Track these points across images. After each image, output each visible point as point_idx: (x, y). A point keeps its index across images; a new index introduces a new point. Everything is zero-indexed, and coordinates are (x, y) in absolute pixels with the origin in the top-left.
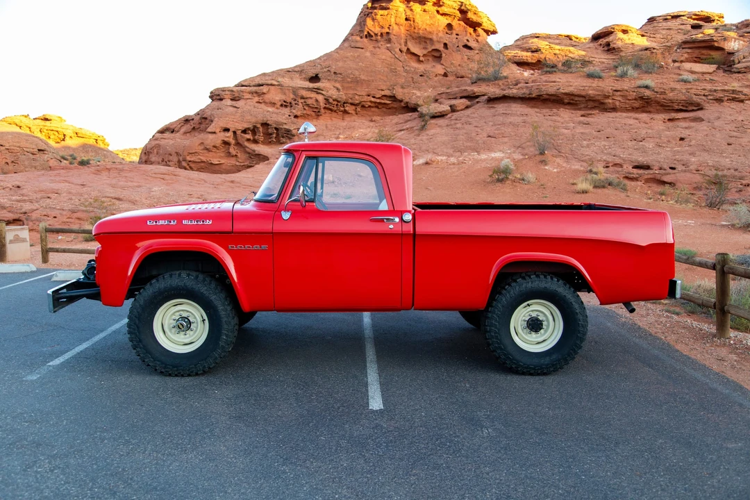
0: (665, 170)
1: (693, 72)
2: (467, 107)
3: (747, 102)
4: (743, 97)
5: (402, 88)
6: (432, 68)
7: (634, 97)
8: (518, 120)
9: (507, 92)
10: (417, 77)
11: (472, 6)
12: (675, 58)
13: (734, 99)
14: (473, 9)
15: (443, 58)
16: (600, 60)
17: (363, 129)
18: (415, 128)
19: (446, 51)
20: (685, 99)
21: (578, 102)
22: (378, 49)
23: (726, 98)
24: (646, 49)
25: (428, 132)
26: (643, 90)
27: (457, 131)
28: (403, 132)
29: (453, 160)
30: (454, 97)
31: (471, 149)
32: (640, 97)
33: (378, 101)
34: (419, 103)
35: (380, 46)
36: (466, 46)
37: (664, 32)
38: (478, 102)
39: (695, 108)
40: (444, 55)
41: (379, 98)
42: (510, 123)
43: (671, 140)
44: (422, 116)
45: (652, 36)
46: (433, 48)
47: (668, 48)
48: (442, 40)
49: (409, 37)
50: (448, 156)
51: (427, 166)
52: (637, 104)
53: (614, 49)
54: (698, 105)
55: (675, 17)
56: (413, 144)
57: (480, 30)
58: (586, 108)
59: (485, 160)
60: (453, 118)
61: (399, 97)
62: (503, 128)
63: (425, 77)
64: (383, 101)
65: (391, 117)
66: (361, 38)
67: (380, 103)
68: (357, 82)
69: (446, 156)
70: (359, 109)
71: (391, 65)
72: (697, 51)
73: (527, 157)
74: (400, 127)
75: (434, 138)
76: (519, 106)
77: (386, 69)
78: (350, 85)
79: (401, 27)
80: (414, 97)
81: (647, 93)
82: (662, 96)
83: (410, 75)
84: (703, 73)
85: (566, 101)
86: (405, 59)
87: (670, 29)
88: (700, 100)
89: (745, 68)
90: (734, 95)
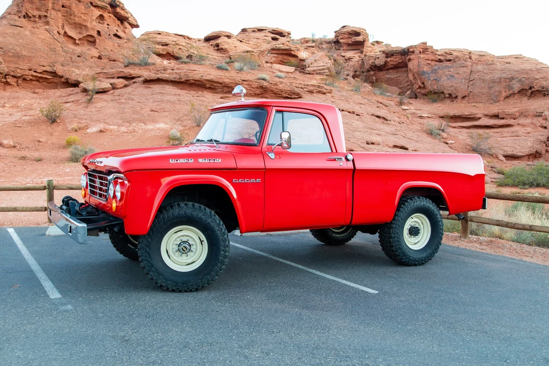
1: (281, 71)
2: (126, 86)
3: (327, 94)
4: (325, 91)
5: (62, 65)
6: (88, 50)
7: (256, 86)
8: (174, 98)
9: (160, 76)
10: (75, 58)
11: (120, 3)
12: (267, 60)
13: (319, 92)
14: (121, 5)
15: (97, 43)
16: (213, 57)
17: (28, 99)
18: (80, 101)
19: (99, 37)
20: (289, 89)
21: (216, 87)
22: (36, 30)
23: (315, 91)
24: (247, 52)
25: (95, 105)
26: (262, 81)
27: (122, 106)
28: (69, 104)
29: (123, 129)
30: (112, 77)
31: (138, 120)
32: (260, 87)
33: (40, 75)
34: (79, 79)
35: (38, 26)
36: (116, 35)
37: (255, 40)
38: (134, 82)
39: (297, 97)
40: (97, 41)
41: (40, 73)
42: (168, 100)
44: (85, 91)
45: (247, 42)
46: (88, 34)
47: (262, 52)
48: (95, 28)
49: (65, 22)
50: (118, 126)
51: (102, 134)
52: (258, 92)
53: (222, 49)
54: (298, 94)
55: (260, 30)
56: (83, 115)
57: (126, 23)
58: (222, 92)
59: (152, 130)
60: (115, 94)
61: (60, 73)
62: (163, 104)
63: (82, 58)
64: (44, 76)
65: (53, 90)
66: (19, 17)
67: (41, 78)
68: (19, 57)
69: (117, 126)
70: (20, 82)
71: (51, 45)
72: (281, 56)
73: (187, 128)
74: (64, 99)
75: (103, 111)
76: (171, 87)
77: (46, 48)
78: (12, 59)
79: (58, 13)
80: (74, 74)
81: (265, 84)
82: (275, 87)
83: (69, 55)
84: (287, 73)
85: (208, 86)
86: (63, 41)
87: (258, 39)
88: (299, 91)
89: (313, 71)
90: (319, 89)
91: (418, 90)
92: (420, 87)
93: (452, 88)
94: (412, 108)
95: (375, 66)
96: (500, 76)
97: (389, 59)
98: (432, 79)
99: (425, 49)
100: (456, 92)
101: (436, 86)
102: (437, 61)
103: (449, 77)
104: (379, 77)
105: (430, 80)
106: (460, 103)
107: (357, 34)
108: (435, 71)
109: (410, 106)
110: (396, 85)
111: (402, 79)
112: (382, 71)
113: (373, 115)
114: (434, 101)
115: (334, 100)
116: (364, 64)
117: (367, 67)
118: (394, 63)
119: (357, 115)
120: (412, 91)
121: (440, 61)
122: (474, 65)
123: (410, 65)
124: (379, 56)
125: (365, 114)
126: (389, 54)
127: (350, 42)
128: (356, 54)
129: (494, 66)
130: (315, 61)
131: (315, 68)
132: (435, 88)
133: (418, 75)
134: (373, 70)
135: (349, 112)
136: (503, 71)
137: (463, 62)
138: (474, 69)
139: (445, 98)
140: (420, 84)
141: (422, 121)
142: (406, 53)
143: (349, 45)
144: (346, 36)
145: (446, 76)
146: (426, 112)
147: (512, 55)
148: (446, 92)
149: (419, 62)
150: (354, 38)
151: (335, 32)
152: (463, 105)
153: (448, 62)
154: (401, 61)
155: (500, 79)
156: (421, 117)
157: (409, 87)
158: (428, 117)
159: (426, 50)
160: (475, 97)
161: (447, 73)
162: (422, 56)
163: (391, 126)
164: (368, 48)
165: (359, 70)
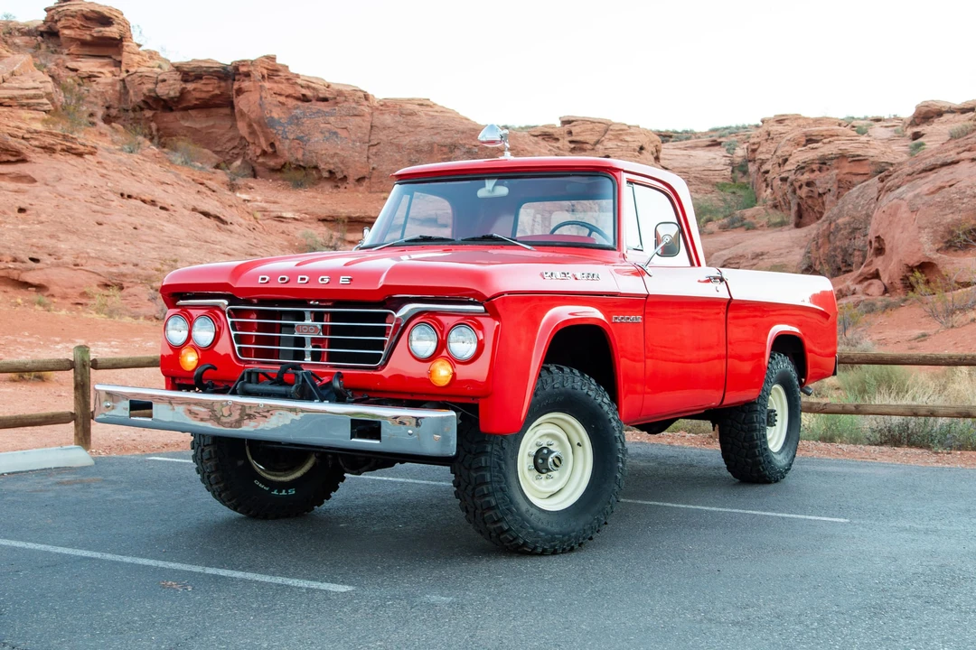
0: (23, 262)
3: (86, 156)
4: (82, 149)
13: (68, 150)
23: (59, 147)
39: (12, 159)
43: (7, 211)
54: (18, 153)
88: (19, 146)
89: (10, 98)
90: (68, 144)
91: (261, 160)
92: (264, 153)
93: (336, 159)
94: (259, 198)
95: (157, 99)
96: (429, 139)
97: (190, 86)
98: (291, 137)
99: (273, 70)
100: (343, 168)
101: (301, 152)
102: (298, 99)
103: (327, 134)
104: (165, 125)
105: (287, 138)
106: (353, 192)
107: (105, 20)
108: (296, 120)
109: (253, 195)
110: (207, 146)
111: (221, 131)
112: (172, 110)
113: (194, 210)
114: (298, 185)
115: (104, 172)
116: (128, 92)
117: (135, 98)
118: (203, 95)
119: (162, 208)
120: (244, 161)
121: (304, 99)
122: (376, 113)
123: (242, 103)
124: (165, 77)
125: (179, 207)
126: (189, 74)
127: (88, 38)
128: (103, 66)
129: (415, 118)
130: (13, 74)
131: (16, 93)
132: (300, 156)
133: (260, 126)
134: (150, 108)
135: (144, 201)
136: (436, 131)
137: (354, 105)
138: (376, 122)
139: (321, 178)
140: (265, 146)
141: (283, 226)
142: (231, 74)
143: (84, 43)
144: (79, 22)
145: (322, 133)
146: (290, 209)
147: (413, 99)
148: (322, 166)
149: (261, 98)
150: (97, 29)
151: (47, 10)
152: (360, 196)
153: (322, 103)
154: (217, 92)
155: (431, 145)
156: (280, 219)
157: (235, 151)
158: (295, 219)
159: (275, 73)
160: (384, 180)
161: (322, 126)
162: (267, 84)
163: (236, 236)
164: (132, 56)
165: (115, 103)
